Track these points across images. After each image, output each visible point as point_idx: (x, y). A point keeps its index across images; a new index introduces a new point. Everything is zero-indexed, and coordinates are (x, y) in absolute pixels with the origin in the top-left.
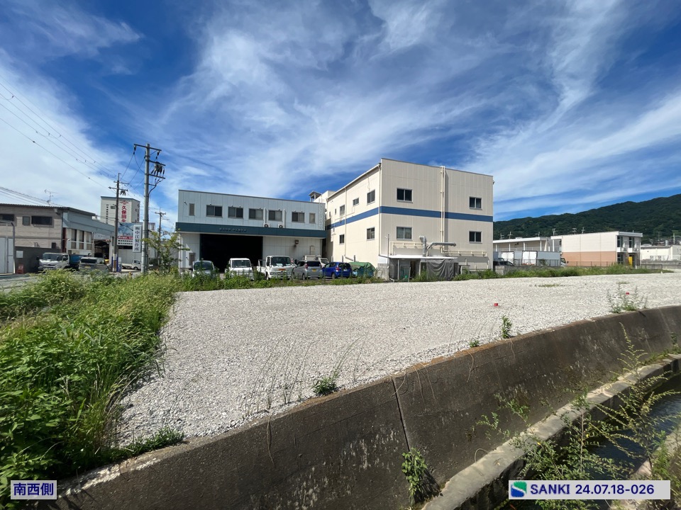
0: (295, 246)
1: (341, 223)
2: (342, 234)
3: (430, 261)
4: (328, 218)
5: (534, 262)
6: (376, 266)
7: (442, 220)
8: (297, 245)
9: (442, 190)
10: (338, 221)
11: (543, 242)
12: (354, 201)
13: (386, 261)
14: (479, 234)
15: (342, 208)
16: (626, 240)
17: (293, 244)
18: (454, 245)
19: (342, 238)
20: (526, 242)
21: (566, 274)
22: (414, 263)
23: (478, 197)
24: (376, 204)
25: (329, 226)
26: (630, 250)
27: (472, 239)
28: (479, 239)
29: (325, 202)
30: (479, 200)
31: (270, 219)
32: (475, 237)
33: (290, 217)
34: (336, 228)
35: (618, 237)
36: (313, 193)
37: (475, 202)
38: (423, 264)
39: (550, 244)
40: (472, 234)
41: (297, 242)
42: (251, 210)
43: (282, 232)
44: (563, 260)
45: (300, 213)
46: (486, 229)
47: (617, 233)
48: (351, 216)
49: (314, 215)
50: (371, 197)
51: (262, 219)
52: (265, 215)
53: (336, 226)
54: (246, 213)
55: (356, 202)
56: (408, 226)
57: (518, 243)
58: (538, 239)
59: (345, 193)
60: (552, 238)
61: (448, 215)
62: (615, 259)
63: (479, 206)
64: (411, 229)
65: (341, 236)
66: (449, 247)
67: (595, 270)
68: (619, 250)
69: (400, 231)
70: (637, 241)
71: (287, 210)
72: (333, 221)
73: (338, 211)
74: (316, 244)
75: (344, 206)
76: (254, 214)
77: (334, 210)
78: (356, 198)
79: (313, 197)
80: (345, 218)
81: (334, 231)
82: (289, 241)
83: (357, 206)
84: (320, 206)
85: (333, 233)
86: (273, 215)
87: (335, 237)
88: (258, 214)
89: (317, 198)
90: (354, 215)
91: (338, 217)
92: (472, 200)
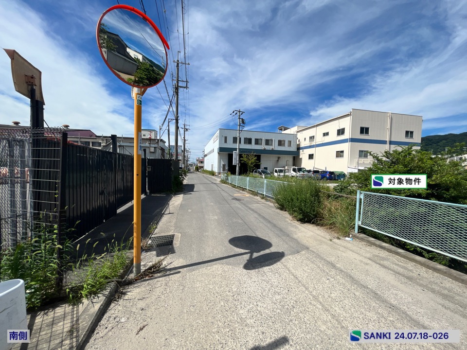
0: (278, 161)
1: (310, 147)
2: (311, 153)
4: (298, 143)
7: (387, 146)
10: (309, 145)
12: (324, 134)
15: (312, 138)
17: (277, 159)
23: (412, 130)
25: (299, 148)
29: (295, 133)
30: (412, 133)
31: (266, 145)
33: (277, 143)
34: (305, 150)
36: (281, 127)
37: (409, 134)
41: (279, 158)
42: (256, 139)
43: (273, 152)
45: (283, 141)
48: (321, 143)
50: (341, 132)
51: (261, 144)
52: (264, 142)
54: (253, 141)
55: (326, 134)
59: (315, 128)
61: (391, 143)
63: (412, 137)
65: (310, 155)
69: (360, 153)
71: (275, 138)
72: (302, 145)
73: (308, 139)
74: (290, 159)
75: (314, 136)
76: (257, 142)
77: (303, 138)
78: (326, 132)
79: (281, 130)
80: (315, 144)
81: (303, 151)
82: (274, 158)
83: (326, 137)
84: (295, 136)
85: (302, 153)
86: (268, 142)
87: (304, 155)
88: (260, 142)
89: (284, 130)
90: (324, 142)
91: (307, 143)
92: (407, 132)
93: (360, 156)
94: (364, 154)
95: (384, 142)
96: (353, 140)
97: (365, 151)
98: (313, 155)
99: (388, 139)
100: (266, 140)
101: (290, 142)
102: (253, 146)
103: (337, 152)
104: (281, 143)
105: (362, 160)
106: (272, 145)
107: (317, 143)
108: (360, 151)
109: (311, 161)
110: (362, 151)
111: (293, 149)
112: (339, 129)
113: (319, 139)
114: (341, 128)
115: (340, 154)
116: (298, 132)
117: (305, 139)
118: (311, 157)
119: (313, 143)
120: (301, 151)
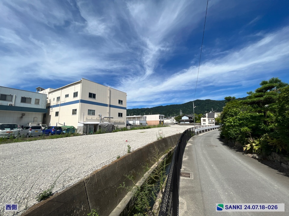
0: (22, 117)
1: (57, 106)
2: (57, 111)
3: (103, 125)
4: (49, 102)
5: (139, 124)
6: (76, 128)
7: (108, 108)
8: (24, 117)
9: (109, 95)
10: (55, 104)
11: (142, 117)
12: (66, 95)
13: (82, 125)
14: (122, 114)
15: (58, 98)
17: (20, 116)
18: (113, 118)
19: (57, 114)
20: (137, 117)
21: (148, 128)
22: (96, 126)
23: (122, 100)
24: (78, 98)
25: (49, 107)
26: (162, 120)
27: (119, 116)
28: (122, 116)
29: (47, 94)
30: (122, 101)
31: (1, 99)
32: (120, 115)
33: (19, 100)
34: (53, 108)
35: (160, 116)
36: (39, 88)
37: (120, 102)
38: (99, 126)
39: (143, 118)
40: (119, 114)
41: (23, 115)
44: (147, 123)
45: (27, 98)
46: (124, 112)
48: (63, 102)
49: (39, 100)
50: (76, 95)
53: (53, 107)
55: (67, 96)
56: (93, 109)
57: (134, 117)
58: (140, 116)
59: (60, 91)
60: (144, 116)
61: (110, 106)
62: (159, 123)
63: (122, 104)
64: (95, 111)
65: (56, 112)
66: (111, 119)
67: (154, 126)
68: (160, 120)
69: (89, 111)
70: (163, 117)
72: (52, 104)
73: (56, 99)
74: (39, 116)
75: (60, 97)
78: (67, 94)
79: (39, 90)
80: (60, 103)
81: (52, 109)
82: (17, 114)
83: (67, 98)
85: (51, 111)
87: (52, 113)
89: (41, 91)
90: (65, 102)
91: (55, 102)
92: (119, 101)
93: (89, 114)
94: (92, 113)
95: (106, 105)
96: (82, 101)
97: (92, 110)
98: (58, 112)
99: (108, 104)
100: (2, 95)
103: (73, 110)
105: (90, 117)
106: (11, 101)
107: (61, 103)
108: (88, 110)
109: (57, 117)
110: (91, 110)
111: (42, 106)
112: (74, 92)
113: (63, 100)
114: (76, 91)
115: (74, 112)
116: (50, 93)
117: (54, 99)
119: (59, 103)
120: (50, 109)
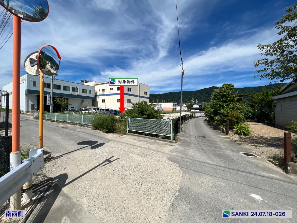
0: (82, 103)
1: (103, 95)
2: (104, 99)
7: (138, 98)
9: (139, 89)
16: (174, 105)
17: (81, 101)
25: (96, 95)
26: (175, 108)
31: (73, 91)
33: (81, 91)
34: (100, 97)
37: (146, 93)
41: (82, 101)
43: (78, 97)
46: (148, 101)
47: (173, 103)
50: (119, 89)
51: (69, 90)
52: (71, 89)
54: (62, 88)
58: (156, 103)
61: (140, 97)
62: (172, 110)
68: (173, 107)
70: (176, 105)
71: (80, 88)
72: (98, 94)
73: (101, 90)
74: (90, 102)
75: (105, 89)
76: (65, 88)
77: (99, 89)
79: (84, 82)
80: (105, 94)
81: (98, 97)
82: (79, 100)
83: (112, 90)
84: (93, 87)
85: (98, 98)
86: (74, 89)
87: (99, 100)
88: (67, 88)
90: (111, 93)
91: (101, 93)
97: (130, 100)
99: (138, 95)
100: (73, 88)
101: (90, 91)
102: (62, 91)
103: (117, 99)
104: (84, 91)
106: (77, 92)
107: (107, 94)
108: (128, 99)
109: (103, 103)
111: (92, 95)
113: (108, 91)
115: (119, 101)
116: (95, 85)
118: (103, 101)
120: (97, 97)
